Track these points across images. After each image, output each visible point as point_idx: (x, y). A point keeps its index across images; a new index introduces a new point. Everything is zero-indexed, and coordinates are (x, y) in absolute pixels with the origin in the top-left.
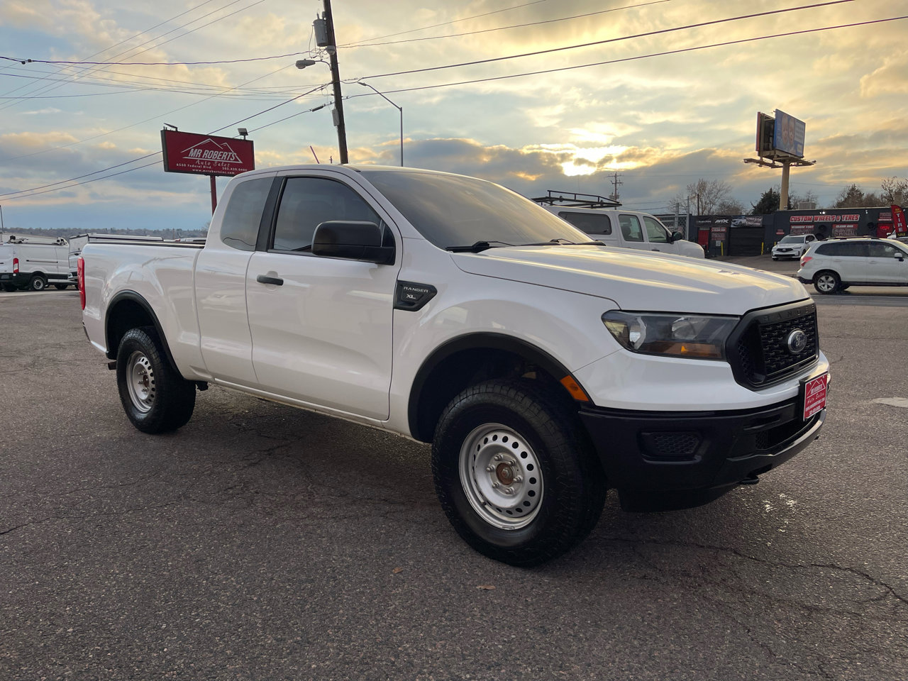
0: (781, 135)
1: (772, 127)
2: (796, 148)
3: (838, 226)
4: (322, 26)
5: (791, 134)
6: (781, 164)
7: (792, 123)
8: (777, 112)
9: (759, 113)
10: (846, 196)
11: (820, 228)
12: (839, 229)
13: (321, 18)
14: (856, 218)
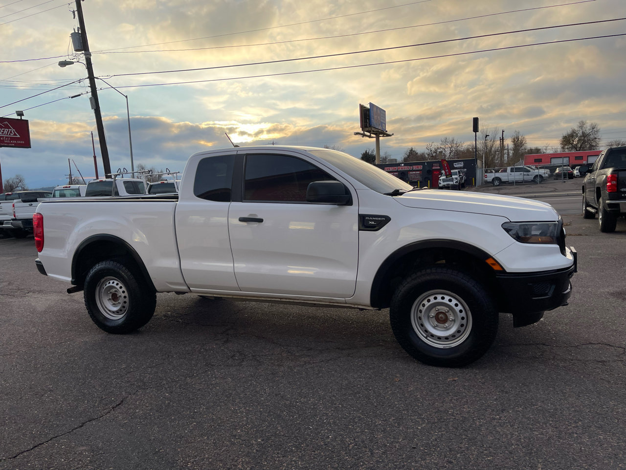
0: (374, 118)
1: (368, 113)
2: (382, 126)
3: (411, 173)
4: (77, 37)
5: (379, 117)
6: (374, 136)
7: (379, 111)
8: (371, 104)
9: (360, 104)
10: (408, 154)
11: (401, 173)
12: (412, 174)
13: (77, 31)
14: (420, 167)
